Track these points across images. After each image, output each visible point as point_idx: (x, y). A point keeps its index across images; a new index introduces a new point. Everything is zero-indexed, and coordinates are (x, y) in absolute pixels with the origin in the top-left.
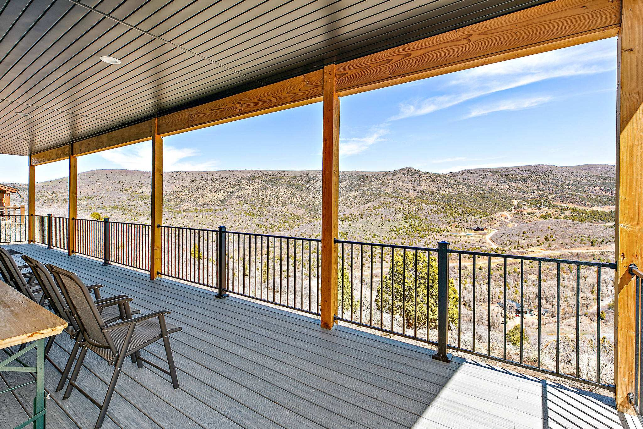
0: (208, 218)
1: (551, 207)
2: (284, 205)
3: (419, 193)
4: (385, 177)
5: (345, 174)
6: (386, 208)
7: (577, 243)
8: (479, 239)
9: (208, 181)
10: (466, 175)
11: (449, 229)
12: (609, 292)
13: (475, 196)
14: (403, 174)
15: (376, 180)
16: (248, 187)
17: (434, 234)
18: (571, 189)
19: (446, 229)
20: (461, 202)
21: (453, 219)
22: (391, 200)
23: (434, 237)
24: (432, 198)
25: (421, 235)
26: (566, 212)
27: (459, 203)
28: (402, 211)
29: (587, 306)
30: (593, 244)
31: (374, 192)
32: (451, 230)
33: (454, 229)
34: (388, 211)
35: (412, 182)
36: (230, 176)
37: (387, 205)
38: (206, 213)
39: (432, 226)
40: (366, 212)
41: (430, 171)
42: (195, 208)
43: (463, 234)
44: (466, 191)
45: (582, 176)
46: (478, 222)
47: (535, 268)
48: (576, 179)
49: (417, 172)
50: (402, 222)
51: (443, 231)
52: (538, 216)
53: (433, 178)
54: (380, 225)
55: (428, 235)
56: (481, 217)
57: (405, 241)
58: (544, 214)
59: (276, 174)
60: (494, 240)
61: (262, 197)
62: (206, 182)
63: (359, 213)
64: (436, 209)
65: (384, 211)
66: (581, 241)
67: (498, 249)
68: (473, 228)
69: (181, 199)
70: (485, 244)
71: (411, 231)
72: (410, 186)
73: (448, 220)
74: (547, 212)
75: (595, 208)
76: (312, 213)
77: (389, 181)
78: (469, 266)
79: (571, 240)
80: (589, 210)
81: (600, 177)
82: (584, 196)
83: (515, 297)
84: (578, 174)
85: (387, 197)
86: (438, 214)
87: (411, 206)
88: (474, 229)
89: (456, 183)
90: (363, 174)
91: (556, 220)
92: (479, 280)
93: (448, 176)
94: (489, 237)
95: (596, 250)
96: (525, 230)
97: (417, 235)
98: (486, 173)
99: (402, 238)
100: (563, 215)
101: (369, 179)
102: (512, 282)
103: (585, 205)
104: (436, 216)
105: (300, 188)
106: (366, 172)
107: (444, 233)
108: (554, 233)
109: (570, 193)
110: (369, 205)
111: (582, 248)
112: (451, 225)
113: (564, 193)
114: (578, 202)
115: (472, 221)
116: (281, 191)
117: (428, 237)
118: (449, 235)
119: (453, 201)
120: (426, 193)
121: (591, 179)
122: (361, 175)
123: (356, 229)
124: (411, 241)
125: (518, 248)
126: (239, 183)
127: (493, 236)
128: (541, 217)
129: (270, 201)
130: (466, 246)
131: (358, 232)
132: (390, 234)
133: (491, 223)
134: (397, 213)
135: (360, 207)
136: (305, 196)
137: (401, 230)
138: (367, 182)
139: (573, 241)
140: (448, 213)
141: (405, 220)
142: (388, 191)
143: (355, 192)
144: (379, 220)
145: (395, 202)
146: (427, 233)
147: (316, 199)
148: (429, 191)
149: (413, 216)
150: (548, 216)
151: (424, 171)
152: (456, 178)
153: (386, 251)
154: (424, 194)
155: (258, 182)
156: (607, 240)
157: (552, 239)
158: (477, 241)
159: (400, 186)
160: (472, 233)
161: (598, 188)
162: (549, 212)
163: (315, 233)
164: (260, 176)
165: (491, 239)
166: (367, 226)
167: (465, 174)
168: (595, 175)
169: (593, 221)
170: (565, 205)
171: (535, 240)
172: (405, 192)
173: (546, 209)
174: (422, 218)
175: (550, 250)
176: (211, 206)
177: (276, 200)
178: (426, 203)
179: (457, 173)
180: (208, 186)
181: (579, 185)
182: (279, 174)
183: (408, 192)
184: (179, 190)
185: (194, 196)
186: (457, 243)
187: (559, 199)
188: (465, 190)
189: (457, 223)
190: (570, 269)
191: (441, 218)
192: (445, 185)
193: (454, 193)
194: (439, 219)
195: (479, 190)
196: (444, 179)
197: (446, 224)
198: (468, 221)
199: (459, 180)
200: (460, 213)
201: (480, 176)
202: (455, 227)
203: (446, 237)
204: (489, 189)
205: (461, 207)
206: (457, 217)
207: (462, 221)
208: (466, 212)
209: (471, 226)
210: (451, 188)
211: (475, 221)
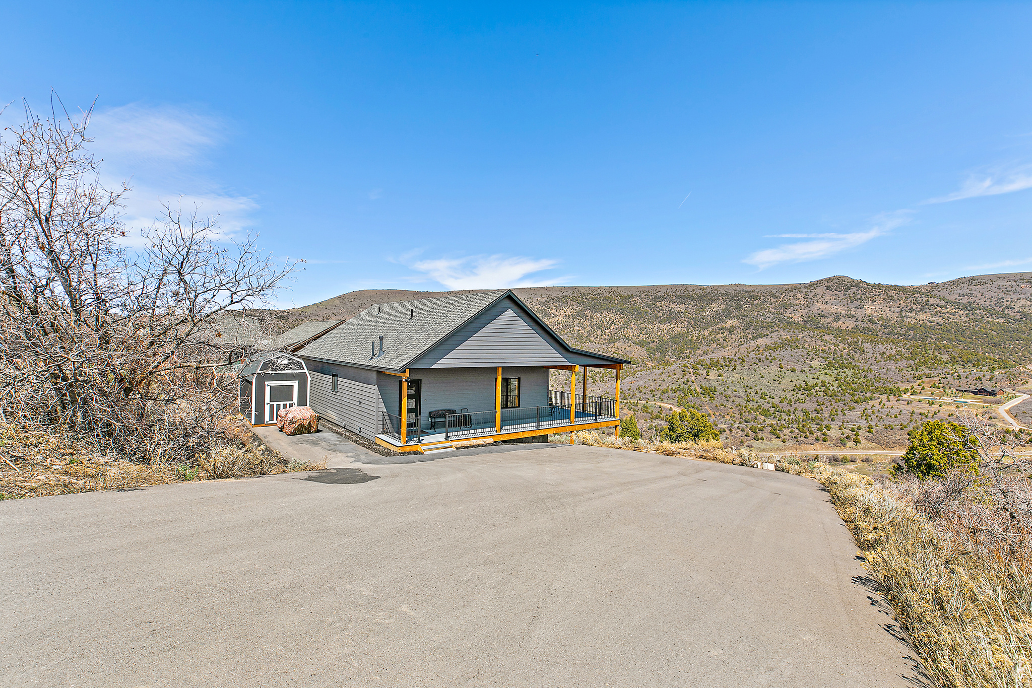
2: (612, 341)
3: (859, 323)
5: (716, 290)
6: (789, 349)
8: (981, 410)
10: (966, 288)
11: (918, 390)
13: (985, 329)
14: (828, 288)
16: (557, 313)
17: (884, 397)
19: (910, 388)
20: (950, 340)
21: (927, 372)
23: (882, 403)
24: (886, 331)
25: (856, 398)
27: (945, 342)
31: (770, 320)
32: (922, 392)
33: (928, 390)
35: (845, 303)
36: (530, 296)
39: (881, 384)
40: (751, 355)
41: (883, 282)
43: (948, 399)
44: (962, 318)
46: (984, 379)
49: (858, 284)
50: (818, 374)
51: (903, 393)
53: (890, 294)
54: (777, 378)
55: (872, 400)
56: (992, 370)
57: (824, 407)
59: (600, 292)
60: (1015, 414)
61: (578, 329)
63: (738, 356)
64: (893, 352)
65: (786, 353)
67: (1021, 431)
68: (972, 388)
70: (993, 422)
71: (836, 390)
72: (842, 310)
73: (917, 373)
76: (658, 355)
85: (792, 330)
86: (896, 361)
87: (841, 346)
88: (973, 392)
89: (942, 303)
90: (750, 289)
93: (923, 291)
94: (1007, 408)
97: (848, 398)
98: (1013, 283)
99: (817, 402)
104: (891, 365)
105: (637, 314)
106: (755, 286)
107: (904, 396)
115: (970, 377)
116: (608, 319)
117: (871, 403)
118: (915, 400)
119: (933, 337)
120: (874, 323)
122: (746, 292)
123: (732, 383)
124: (833, 408)
126: (544, 307)
127: (1017, 406)
129: (590, 335)
131: (734, 388)
132: (795, 393)
133: (1015, 382)
135: (741, 347)
136: (646, 328)
137: (817, 389)
138: (756, 302)
140: (917, 361)
141: (825, 371)
142: (797, 318)
143: (733, 321)
144: (774, 369)
145: (808, 339)
146: (868, 395)
147: (665, 331)
148: (881, 319)
149: (843, 363)
151: (872, 282)
152: (944, 293)
153: (784, 422)
154: (870, 325)
155: (573, 305)
159: (821, 310)
160: (970, 399)
163: (660, 388)
164: (576, 295)
165: (1009, 412)
166: (750, 379)
167: (962, 285)
172: (830, 320)
174: (861, 367)
177: (599, 332)
178: (872, 341)
179: (944, 284)
182: (604, 291)
183: (836, 319)
186: (930, 415)
188: (961, 318)
189: (937, 379)
191: (902, 369)
192: (916, 308)
193: (936, 323)
194: (897, 371)
195: (994, 316)
196: (915, 297)
197: (911, 380)
198: (961, 376)
199: (948, 297)
200: (945, 360)
201: (1000, 288)
202: (931, 387)
203: (908, 404)
204: (1019, 314)
205: (948, 350)
206: (938, 367)
207: (947, 376)
208: (959, 359)
209: (967, 386)
210: (928, 313)
211: (977, 376)
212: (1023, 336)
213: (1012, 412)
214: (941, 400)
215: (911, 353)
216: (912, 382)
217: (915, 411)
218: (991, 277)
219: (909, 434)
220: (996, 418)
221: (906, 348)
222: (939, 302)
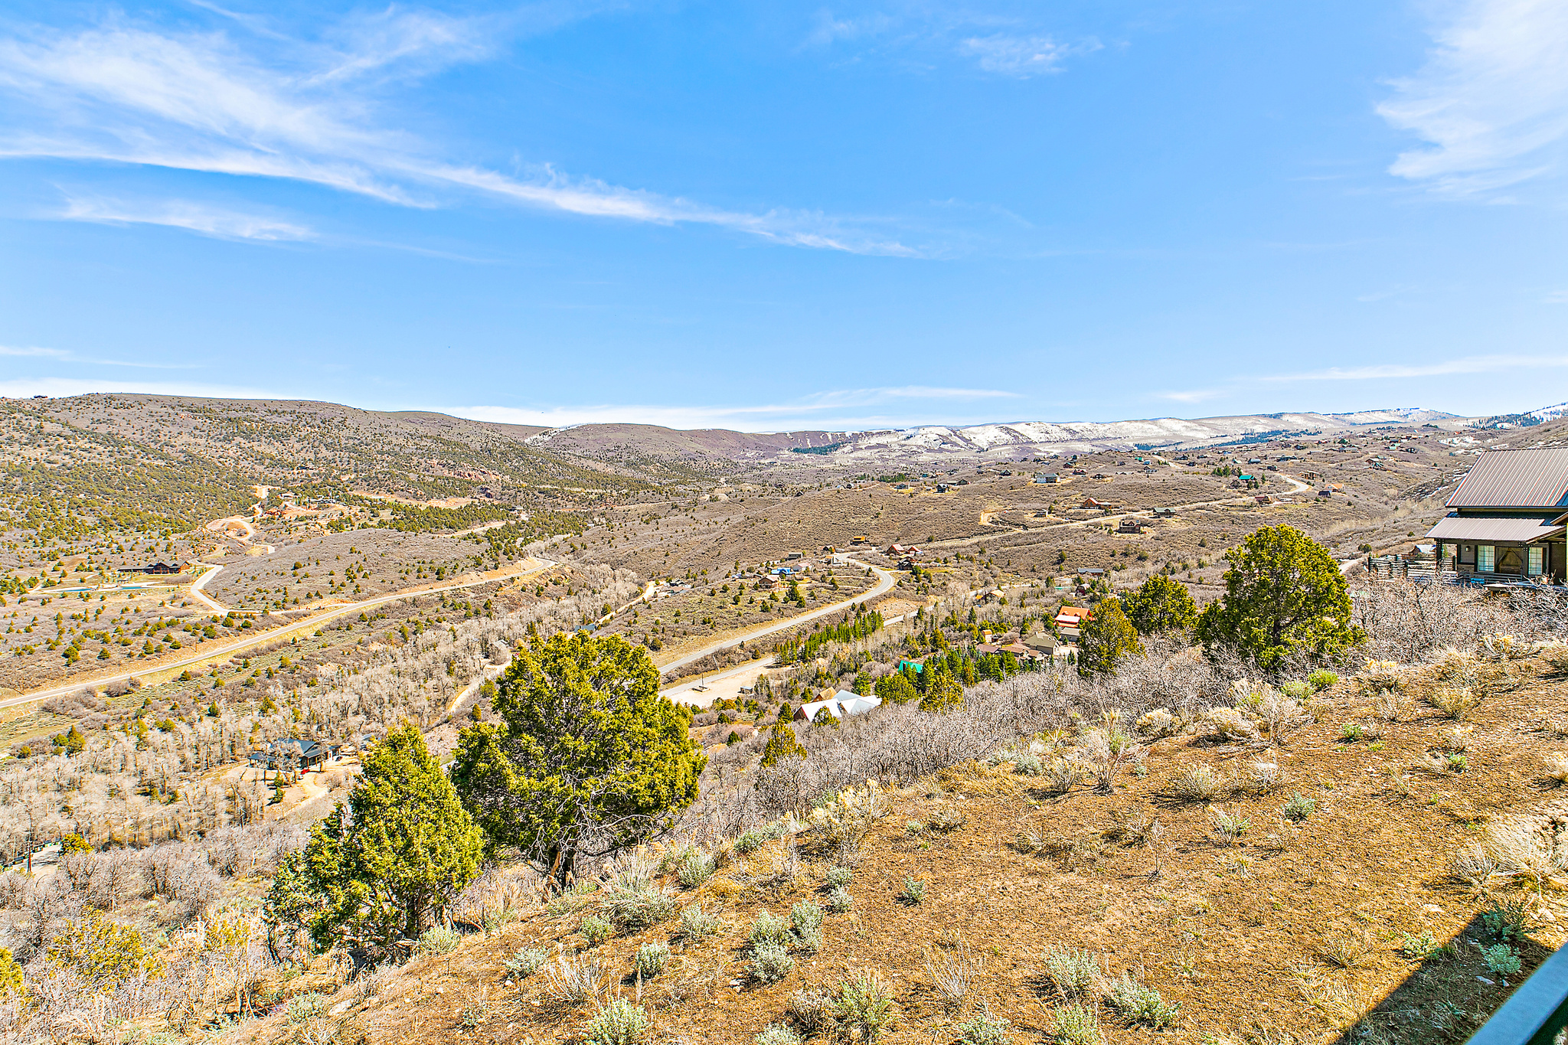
1: (350, 501)
7: (412, 578)
8: (167, 596)
10: (102, 410)
11: (55, 577)
12: (477, 664)
13: (141, 475)
18: (387, 462)
19: (39, 577)
20: (90, 492)
21: (65, 546)
26: (381, 513)
27: (82, 496)
29: (444, 703)
30: (439, 575)
32: (63, 580)
33: (73, 576)
43: (108, 587)
44: (104, 457)
45: (406, 435)
46: (158, 550)
47: (332, 648)
48: (395, 441)
51: (27, 587)
52: (324, 523)
56: (165, 535)
58: (335, 518)
60: (213, 593)
66: (419, 571)
67: (231, 616)
68: (144, 565)
70: (190, 609)
73: (46, 550)
74: (342, 514)
75: (434, 503)
78: (147, 677)
79: (401, 572)
80: (424, 506)
81: (437, 439)
82: (413, 477)
83: (294, 727)
84: (399, 430)
88: (146, 571)
89: (67, 432)
91: (365, 532)
92: (183, 711)
93: (27, 408)
94: (201, 587)
95: (445, 588)
96: (297, 560)
98: (170, 411)
100: (378, 520)
102: (281, 693)
103: (416, 497)
107: (33, 592)
108: (365, 560)
109: (386, 470)
111: (421, 587)
112: (60, 564)
113: (374, 471)
114: (402, 490)
115: (136, 547)
118: (55, 595)
119: (60, 487)
121: (423, 443)
125: (287, 605)
127: (212, 583)
128: (329, 526)
130: (127, 623)
133: (200, 549)
139: (403, 574)
140: (41, 529)
150: (346, 521)
152: (64, 416)
156: (461, 566)
157: (362, 574)
158: (162, 604)
160: (143, 581)
161: (435, 461)
162: (346, 514)
165: (205, 591)
167: (96, 406)
168: (429, 435)
169: (433, 529)
170: (378, 497)
171: (323, 582)
173: (340, 507)
175: (360, 599)
179: (65, 401)
181: (402, 454)
186: (91, 616)
187: (364, 483)
188: (101, 457)
189: (85, 556)
190: (403, 635)
191: (15, 545)
192: (21, 437)
193: (60, 464)
194: (7, 549)
195: (150, 456)
196: (14, 418)
197: (38, 562)
198: (124, 548)
199: (74, 423)
200: (92, 525)
201: (153, 416)
202: (77, 570)
203: (43, 604)
204: (183, 455)
205: (94, 508)
206: (81, 537)
207: (101, 549)
208: (114, 522)
209: (135, 563)
210: (44, 448)
211: (148, 545)
212: (193, 486)
213: (210, 591)
214: (100, 590)
215: (27, 516)
216: (39, 566)
217: (63, 614)
218: (139, 398)
219: (66, 656)
220: (192, 604)
221: (15, 506)
222: (62, 429)
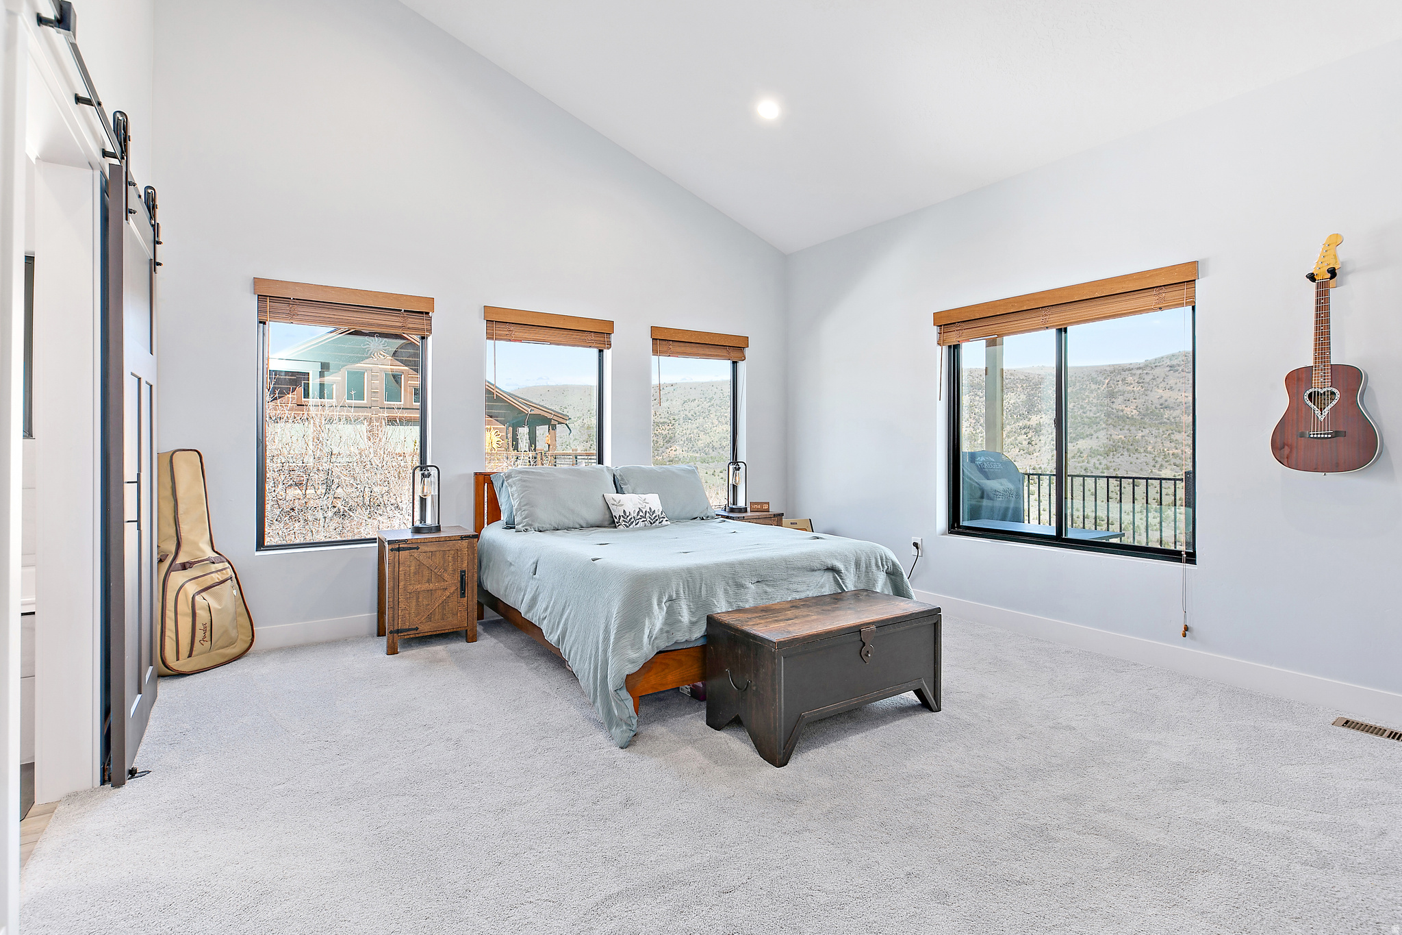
0: (716, 474)
4: (1118, 378)
9: (713, 402)
15: (1093, 386)
22: (1140, 434)
28: (1173, 461)
34: (1134, 460)
37: (1130, 447)
38: (712, 465)
42: (691, 454)
62: (709, 404)
69: (665, 437)
77: (1130, 388)
101: (1074, 385)
110: (1078, 446)
134: (1158, 466)
176: (720, 451)
180: (713, 410)
184: (662, 421)
185: (688, 432)
